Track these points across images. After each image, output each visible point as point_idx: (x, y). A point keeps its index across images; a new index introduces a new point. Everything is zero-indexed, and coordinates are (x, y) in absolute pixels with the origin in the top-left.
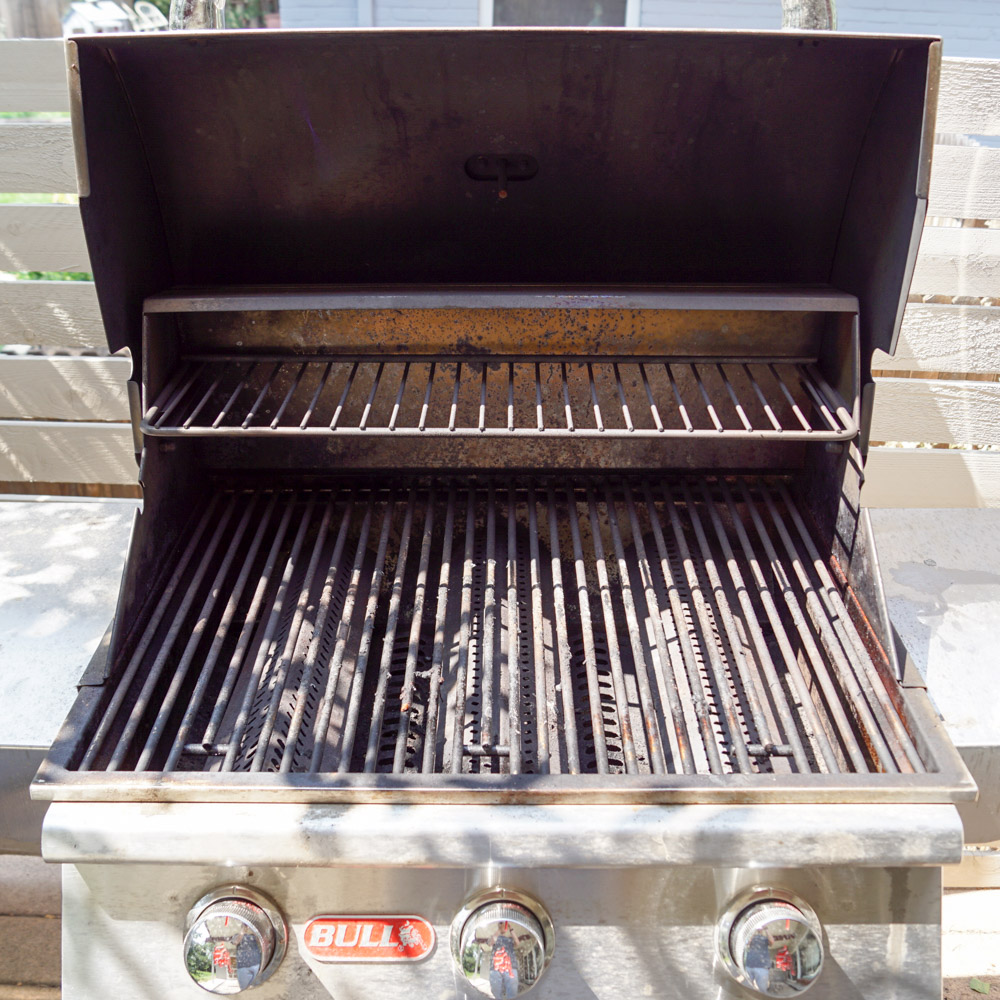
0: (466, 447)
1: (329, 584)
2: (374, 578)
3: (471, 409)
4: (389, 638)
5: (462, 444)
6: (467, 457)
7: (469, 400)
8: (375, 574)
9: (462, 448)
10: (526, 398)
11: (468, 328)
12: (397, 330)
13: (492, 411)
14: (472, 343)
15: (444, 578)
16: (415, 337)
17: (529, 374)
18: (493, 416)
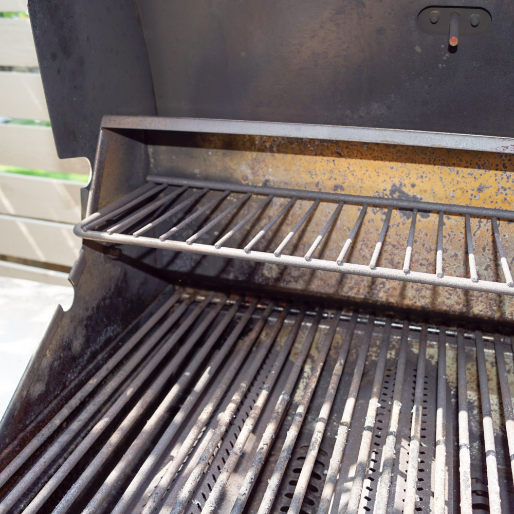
0: (387, 286)
1: (234, 402)
2: (279, 402)
3: (396, 252)
4: (273, 482)
5: (383, 283)
6: (387, 296)
7: (396, 243)
8: (281, 397)
9: (384, 287)
10: (450, 247)
11: (403, 175)
12: (336, 171)
13: (416, 256)
14: (405, 190)
15: (347, 417)
16: (351, 178)
17: (457, 225)
18: (417, 261)
